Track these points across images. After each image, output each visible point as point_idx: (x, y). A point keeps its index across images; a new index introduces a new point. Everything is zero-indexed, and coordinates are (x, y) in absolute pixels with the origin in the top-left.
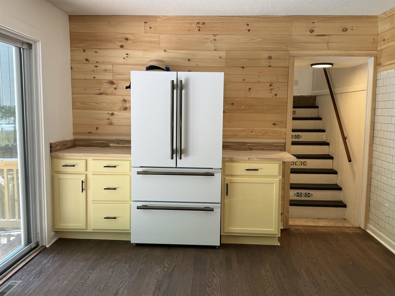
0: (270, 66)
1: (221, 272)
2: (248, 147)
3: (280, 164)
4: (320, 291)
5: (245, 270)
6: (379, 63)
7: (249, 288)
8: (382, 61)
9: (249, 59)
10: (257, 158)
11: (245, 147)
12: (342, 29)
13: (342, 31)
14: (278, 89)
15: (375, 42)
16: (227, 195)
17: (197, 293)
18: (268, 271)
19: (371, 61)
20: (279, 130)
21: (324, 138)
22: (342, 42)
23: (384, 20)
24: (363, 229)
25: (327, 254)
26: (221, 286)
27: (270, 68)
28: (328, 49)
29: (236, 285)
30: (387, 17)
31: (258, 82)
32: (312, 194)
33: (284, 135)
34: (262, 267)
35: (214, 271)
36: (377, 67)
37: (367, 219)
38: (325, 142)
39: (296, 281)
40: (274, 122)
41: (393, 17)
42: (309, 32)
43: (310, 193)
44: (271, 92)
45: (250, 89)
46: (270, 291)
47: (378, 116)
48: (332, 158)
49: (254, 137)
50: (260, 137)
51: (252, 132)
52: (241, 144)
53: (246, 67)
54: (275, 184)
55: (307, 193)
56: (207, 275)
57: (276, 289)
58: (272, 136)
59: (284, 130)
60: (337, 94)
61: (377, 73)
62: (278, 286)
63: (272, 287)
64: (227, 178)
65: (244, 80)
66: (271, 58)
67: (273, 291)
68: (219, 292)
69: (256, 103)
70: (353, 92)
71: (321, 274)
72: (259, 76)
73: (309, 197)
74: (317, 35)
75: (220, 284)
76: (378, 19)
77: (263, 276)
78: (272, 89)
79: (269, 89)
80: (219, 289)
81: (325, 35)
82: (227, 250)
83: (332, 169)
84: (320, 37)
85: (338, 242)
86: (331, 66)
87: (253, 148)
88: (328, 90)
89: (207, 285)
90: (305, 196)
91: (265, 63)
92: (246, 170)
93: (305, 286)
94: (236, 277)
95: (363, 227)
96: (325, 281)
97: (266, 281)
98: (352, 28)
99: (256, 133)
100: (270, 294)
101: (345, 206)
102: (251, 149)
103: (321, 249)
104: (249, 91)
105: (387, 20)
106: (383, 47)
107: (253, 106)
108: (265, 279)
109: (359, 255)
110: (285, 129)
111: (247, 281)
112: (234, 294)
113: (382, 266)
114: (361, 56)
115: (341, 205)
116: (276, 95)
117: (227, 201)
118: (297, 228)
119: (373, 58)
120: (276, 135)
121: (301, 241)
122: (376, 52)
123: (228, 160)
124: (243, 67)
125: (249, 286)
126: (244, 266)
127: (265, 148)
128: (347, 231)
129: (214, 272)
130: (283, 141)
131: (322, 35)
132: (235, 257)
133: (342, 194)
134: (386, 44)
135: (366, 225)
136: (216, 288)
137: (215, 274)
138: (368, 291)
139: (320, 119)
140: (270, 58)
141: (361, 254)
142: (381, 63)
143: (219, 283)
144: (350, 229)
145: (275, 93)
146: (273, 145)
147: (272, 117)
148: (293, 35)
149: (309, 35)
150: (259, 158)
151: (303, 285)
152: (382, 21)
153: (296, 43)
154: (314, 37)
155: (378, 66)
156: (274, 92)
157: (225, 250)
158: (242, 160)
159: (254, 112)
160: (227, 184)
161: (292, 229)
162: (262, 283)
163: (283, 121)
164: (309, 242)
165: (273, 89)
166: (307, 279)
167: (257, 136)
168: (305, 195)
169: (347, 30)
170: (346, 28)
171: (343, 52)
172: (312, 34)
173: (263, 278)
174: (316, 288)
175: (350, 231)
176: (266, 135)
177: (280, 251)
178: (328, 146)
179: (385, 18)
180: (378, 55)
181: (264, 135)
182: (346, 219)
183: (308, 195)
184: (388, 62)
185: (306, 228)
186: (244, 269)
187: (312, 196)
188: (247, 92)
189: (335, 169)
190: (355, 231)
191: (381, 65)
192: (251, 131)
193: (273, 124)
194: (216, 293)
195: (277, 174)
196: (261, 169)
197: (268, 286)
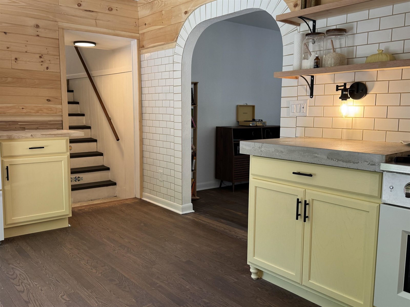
0: (38, 36)
1: (20, 263)
2: (19, 126)
3: (67, 140)
4: (129, 250)
5: (46, 255)
6: (142, 46)
7: (61, 267)
8: (145, 43)
9: (11, 24)
10: (42, 135)
11: (17, 126)
12: (107, 8)
13: (108, 9)
14: (49, 62)
15: (137, 26)
16: (8, 180)
17: (2, 288)
18: (71, 249)
19: (134, 43)
20: (54, 107)
21: (84, 123)
22: (109, 21)
23: (144, 5)
24: (139, 198)
25: (119, 223)
26: (28, 274)
27: (38, 38)
28: (97, 26)
29: (44, 269)
30: (147, 3)
31: (26, 52)
32: (82, 178)
33: (60, 112)
34: (63, 247)
35: (9, 264)
36: (140, 49)
37: (142, 188)
38: (85, 126)
39: (104, 249)
40: (48, 98)
41: (153, 4)
42: (77, 6)
43: (79, 177)
44: (42, 65)
45: (16, 59)
46: (83, 263)
47: (146, 94)
48: (95, 141)
49: (26, 115)
50: (34, 114)
51: (23, 109)
52: (11, 123)
53: (9, 33)
54: (63, 161)
55: (77, 177)
56: (3, 270)
57: (88, 260)
58: (47, 113)
59: (59, 106)
60: (95, 77)
61: (140, 55)
62: (89, 258)
63: (84, 260)
64: (5, 160)
65: (8, 48)
66: (39, 26)
67: (87, 262)
68: (29, 279)
69: (25, 76)
70: (114, 74)
71: (123, 238)
72: (26, 45)
73: (80, 180)
74: (85, 10)
75: (26, 273)
76: (138, 5)
77: (69, 254)
78: (42, 62)
79: (39, 60)
80: (28, 277)
81: (93, 11)
82: (14, 243)
83: (97, 152)
84: (87, 12)
85: (123, 212)
86: (94, 45)
87: (26, 127)
88: (85, 73)
89: (10, 278)
90: (75, 181)
91: (32, 31)
92: (30, 148)
93: (115, 250)
94: (40, 263)
95: (138, 196)
96: (130, 242)
97: (75, 257)
98: (116, 9)
99: (28, 110)
100: (85, 266)
101: (115, 184)
102: (24, 129)
103: (112, 220)
104: (16, 62)
105: (146, 6)
106: (145, 31)
107: (22, 78)
108: (73, 256)
109: (146, 217)
110: (61, 106)
111: (55, 262)
112: (48, 276)
113: (167, 221)
114: (126, 37)
115: (111, 183)
116: (47, 68)
117: (7, 188)
118: (80, 208)
119: (136, 40)
120: (52, 112)
121: (89, 218)
122: (138, 35)
123: (5, 138)
124: (5, 33)
125: (60, 266)
126: (42, 252)
127: (40, 126)
128: (126, 202)
129: (11, 265)
130: (59, 118)
131: (90, 11)
132: (27, 247)
133: (110, 173)
134: (147, 28)
135: (141, 195)
136: (22, 277)
137: (13, 267)
138: (166, 239)
139: (78, 103)
140: (37, 26)
141: (147, 216)
142: (144, 45)
143: (23, 272)
144: (128, 200)
145: (47, 66)
146: (49, 123)
147: (46, 93)
148: (61, 6)
149: (77, 8)
150: (44, 134)
151: (112, 250)
152: (141, 7)
153: (65, 15)
154: (82, 11)
155: (142, 48)
156: (45, 65)
157: (11, 244)
158: (24, 137)
159: (23, 86)
160: (7, 167)
161: (75, 211)
162: (71, 260)
163: (58, 97)
164: (98, 217)
165: (44, 61)
166: (113, 245)
167: (29, 114)
168: (75, 179)
169: (112, 9)
170: (112, 7)
171: (110, 31)
172: (80, 8)
173: (70, 256)
174: (124, 249)
175: (129, 202)
176: (40, 112)
177: (73, 231)
178: (90, 129)
179: (145, 4)
180: (140, 38)
181: (38, 112)
182: (116, 196)
183: (78, 179)
184: (151, 44)
185: (88, 207)
186: (44, 254)
187: (82, 180)
188: (13, 62)
189: (100, 150)
190: (133, 201)
191: (144, 47)
192: (21, 108)
193: (47, 100)
194: (26, 281)
195: (65, 151)
196: (47, 146)
197: (79, 260)
